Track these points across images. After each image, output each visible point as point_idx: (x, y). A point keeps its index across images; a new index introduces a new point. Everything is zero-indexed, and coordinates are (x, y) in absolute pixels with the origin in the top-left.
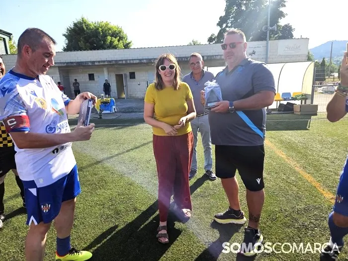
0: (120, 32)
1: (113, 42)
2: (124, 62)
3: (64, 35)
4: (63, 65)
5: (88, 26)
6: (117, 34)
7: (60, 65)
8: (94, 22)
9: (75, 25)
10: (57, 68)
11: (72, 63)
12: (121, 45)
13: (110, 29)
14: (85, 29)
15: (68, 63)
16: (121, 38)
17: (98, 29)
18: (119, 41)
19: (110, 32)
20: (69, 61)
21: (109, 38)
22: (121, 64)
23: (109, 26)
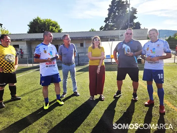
0: (56, 24)
1: (53, 29)
2: (59, 39)
3: (28, 25)
4: (28, 40)
5: (40, 21)
6: (55, 25)
7: (27, 40)
8: (43, 19)
9: (34, 20)
10: (26, 42)
11: (33, 39)
12: (57, 30)
13: (51, 23)
14: (39, 22)
15: (31, 39)
16: (57, 27)
17: (45, 23)
18: (56, 28)
19: (51, 24)
20: (32, 38)
21: (51, 27)
22: (58, 40)
23: (51, 21)
